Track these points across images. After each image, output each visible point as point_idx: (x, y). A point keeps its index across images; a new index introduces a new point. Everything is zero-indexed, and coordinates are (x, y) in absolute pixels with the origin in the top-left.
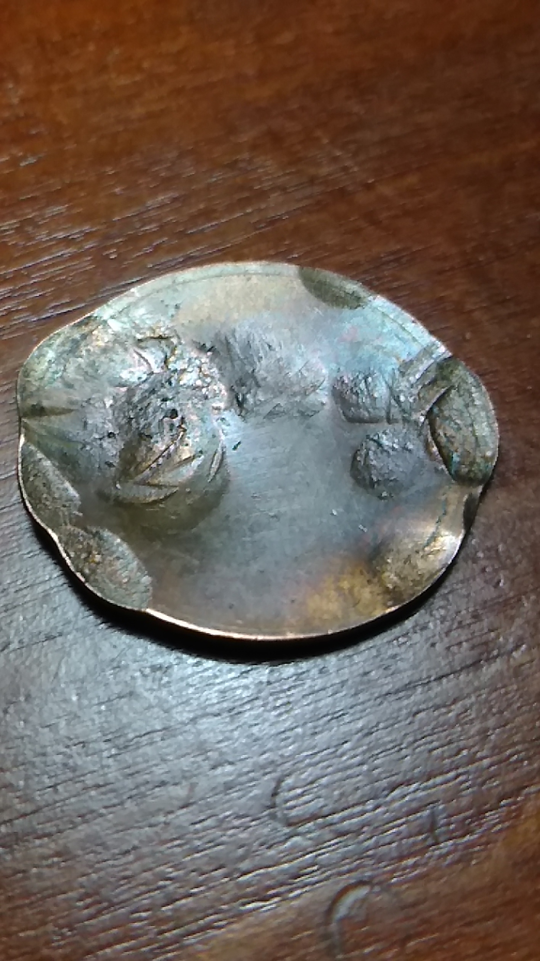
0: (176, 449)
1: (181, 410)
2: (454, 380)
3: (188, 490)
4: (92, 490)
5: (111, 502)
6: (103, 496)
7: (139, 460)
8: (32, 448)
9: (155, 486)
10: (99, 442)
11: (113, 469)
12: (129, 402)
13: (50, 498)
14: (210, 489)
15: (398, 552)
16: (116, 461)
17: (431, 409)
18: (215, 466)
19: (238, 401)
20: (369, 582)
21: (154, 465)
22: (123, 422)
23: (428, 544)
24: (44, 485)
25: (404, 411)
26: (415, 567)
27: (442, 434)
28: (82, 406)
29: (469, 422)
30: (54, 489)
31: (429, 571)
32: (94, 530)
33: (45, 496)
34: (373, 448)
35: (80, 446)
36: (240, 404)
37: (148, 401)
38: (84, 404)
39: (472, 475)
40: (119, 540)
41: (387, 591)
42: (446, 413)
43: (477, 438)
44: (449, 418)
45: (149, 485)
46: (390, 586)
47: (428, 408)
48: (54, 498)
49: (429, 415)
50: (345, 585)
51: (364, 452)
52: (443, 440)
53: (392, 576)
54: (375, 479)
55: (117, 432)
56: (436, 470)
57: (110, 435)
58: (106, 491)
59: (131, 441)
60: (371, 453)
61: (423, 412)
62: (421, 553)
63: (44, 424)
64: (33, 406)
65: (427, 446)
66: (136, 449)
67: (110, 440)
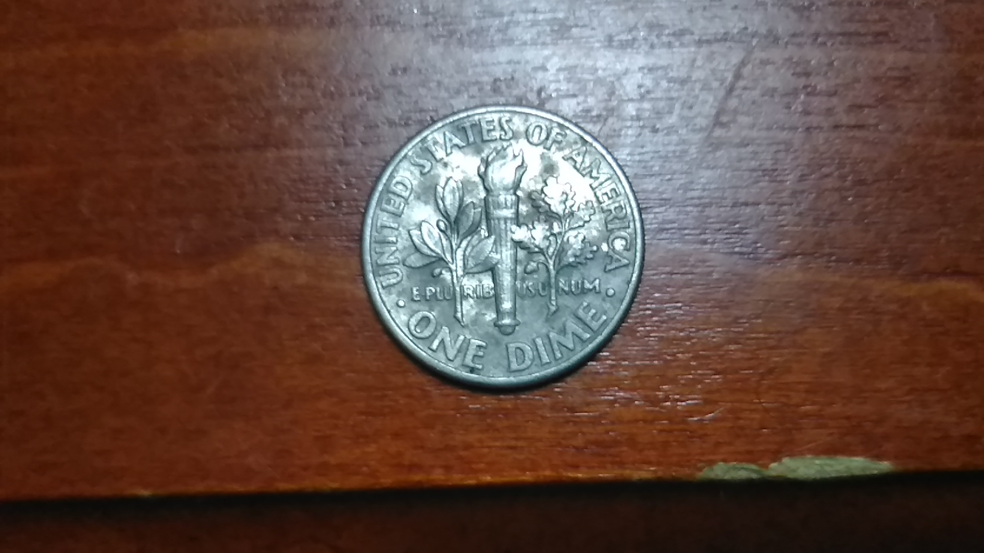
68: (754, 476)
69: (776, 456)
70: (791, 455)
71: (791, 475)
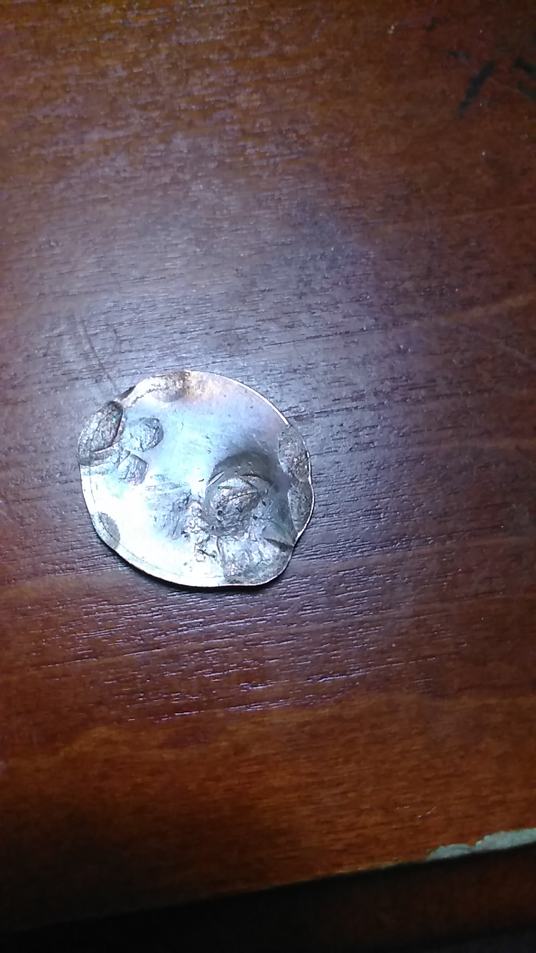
0: (229, 496)
1: (215, 512)
2: (88, 455)
3: (236, 473)
4: (279, 494)
5: (274, 484)
6: (277, 489)
7: (249, 500)
8: (296, 528)
9: (249, 483)
10: (263, 517)
11: (264, 501)
12: (237, 530)
13: (301, 499)
14: (226, 467)
15: (168, 394)
16: (260, 504)
17: (107, 447)
18: (217, 477)
19: (188, 501)
20: (189, 388)
21: (243, 494)
22: (246, 521)
23: (154, 390)
24: (301, 508)
25: (120, 454)
26: (166, 384)
27: (112, 434)
28: (260, 539)
29: (97, 432)
30: (297, 504)
31: (162, 379)
32: (290, 474)
33: (303, 502)
34: (145, 445)
35: (272, 520)
36: (188, 499)
37: (228, 526)
38: (259, 540)
39: (114, 408)
40: (281, 463)
41: (184, 380)
42: (103, 442)
43: (99, 424)
44: (103, 439)
45: (251, 485)
46: (182, 381)
47: (108, 449)
48: (300, 499)
49: (111, 445)
50: (199, 392)
51: (150, 445)
52: (113, 431)
53: (177, 385)
54: (155, 430)
55: (251, 518)
56: (127, 419)
57: (255, 518)
58: (273, 491)
59: (247, 510)
60: (147, 444)
61: (112, 448)
62: (159, 388)
63: (284, 539)
64: (284, 551)
65: (122, 432)
66: (247, 506)
67: (257, 516)
68: (466, 852)
69: (480, 835)
70: (490, 832)
71: (492, 848)
